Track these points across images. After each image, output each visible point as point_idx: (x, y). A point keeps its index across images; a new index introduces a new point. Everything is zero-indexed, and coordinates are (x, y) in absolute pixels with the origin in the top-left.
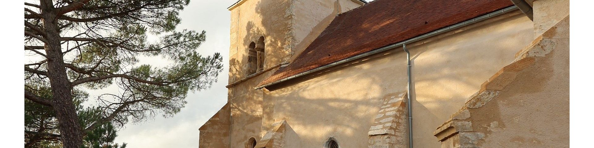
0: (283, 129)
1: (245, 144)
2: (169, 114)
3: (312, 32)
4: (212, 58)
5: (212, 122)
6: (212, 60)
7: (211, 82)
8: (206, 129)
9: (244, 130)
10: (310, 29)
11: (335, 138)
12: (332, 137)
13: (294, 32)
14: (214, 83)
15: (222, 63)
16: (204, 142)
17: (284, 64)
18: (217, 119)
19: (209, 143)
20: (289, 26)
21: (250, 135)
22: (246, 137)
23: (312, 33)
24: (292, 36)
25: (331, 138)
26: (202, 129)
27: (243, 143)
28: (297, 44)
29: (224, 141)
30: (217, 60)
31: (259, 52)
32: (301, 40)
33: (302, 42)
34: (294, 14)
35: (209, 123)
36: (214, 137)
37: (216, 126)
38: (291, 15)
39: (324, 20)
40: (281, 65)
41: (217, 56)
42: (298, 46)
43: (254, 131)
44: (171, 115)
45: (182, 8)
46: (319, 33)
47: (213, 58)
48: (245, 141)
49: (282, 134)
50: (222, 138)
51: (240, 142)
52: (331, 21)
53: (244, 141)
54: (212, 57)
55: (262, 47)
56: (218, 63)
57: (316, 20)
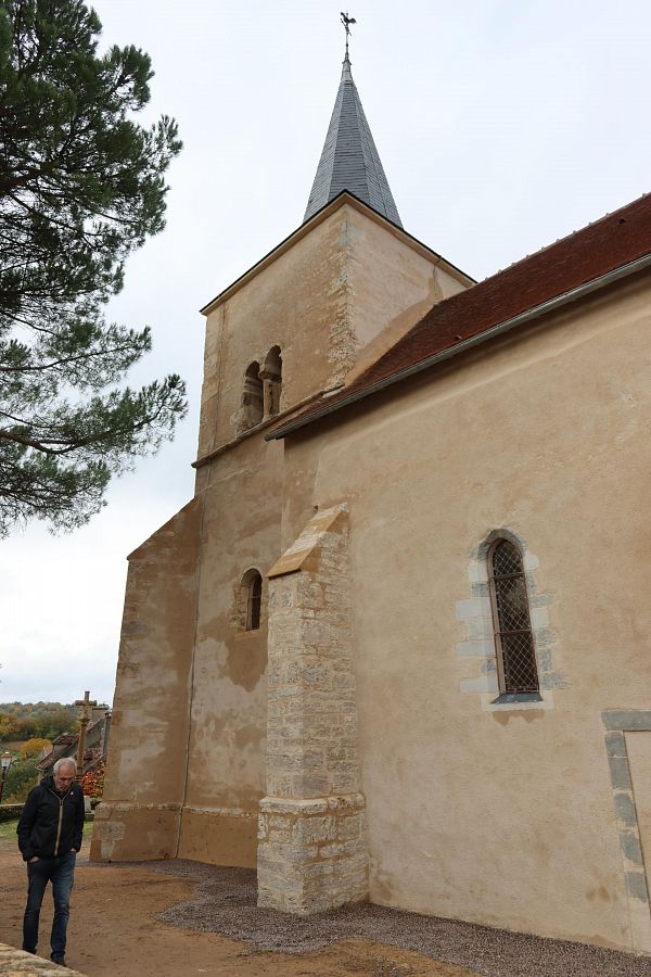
0: (345, 524)
1: (234, 587)
2: (62, 527)
3: (390, 329)
4: (162, 387)
5: (158, 539)
6: (162, 391)
7: (159, 440)
8: (143, 558)
9: (230, 553)
10: (385, 321)
11: (510, 529)
12: (499, 527)
13: (353, 321)
14: (165, 443)
15: (185, 399)
16: (138, 586)
17: (331, 390)
18: (171, 533)
19: (148, 588)
20: (339, 310)
21: (248, 564)
22: (235, 570)
23: (388, 331)
24: (348, 329)
25: (494, 532)
26: (134, 557)
27: (230, 584)
28: (358, 347)
29: (183, 583)
30: (174, 391)
31: (269, 381)
32: (368, 340)
33: (369, 345)
34: (351, 285)
35: (150, 544)
36: (161, 575)
37: (167, 550)
38: (344, 287)
39: (413, 308)
40: (322, 394)
41: (174, 381)
42: (360, 351)
43: (255, 554)
44: (69, 530)
45: (105, 300)
46: (403, 332)
47: (165, 386)
48: (235, 580)
49: (339, 537)
50: (180, 576)
51: (221, 582)
52: (425, 313)
53: (231, 578)
54: (161, 383)
55: (273, 371)
56: (175, 399)
57: (395, 306)
